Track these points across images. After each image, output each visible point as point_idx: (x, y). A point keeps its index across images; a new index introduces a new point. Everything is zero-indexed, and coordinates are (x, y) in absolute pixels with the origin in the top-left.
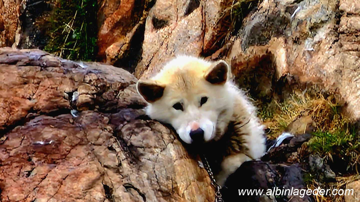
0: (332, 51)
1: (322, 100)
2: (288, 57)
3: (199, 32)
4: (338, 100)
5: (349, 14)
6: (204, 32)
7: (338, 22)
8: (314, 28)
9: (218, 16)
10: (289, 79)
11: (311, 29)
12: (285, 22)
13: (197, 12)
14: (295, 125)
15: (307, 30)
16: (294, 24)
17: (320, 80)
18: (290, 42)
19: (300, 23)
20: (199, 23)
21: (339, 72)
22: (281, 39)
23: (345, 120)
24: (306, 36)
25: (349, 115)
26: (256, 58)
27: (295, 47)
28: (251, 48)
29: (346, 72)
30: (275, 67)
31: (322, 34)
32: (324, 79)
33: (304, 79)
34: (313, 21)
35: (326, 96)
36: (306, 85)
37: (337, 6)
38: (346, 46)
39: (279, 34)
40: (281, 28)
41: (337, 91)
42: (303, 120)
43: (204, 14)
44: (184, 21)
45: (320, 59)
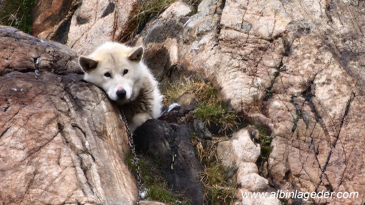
0: (213, 51)
1: (203, 84)
2: (179, 52)
3: (111, 29)
4: (215, 85)
5: (227, 28)
6: (115, 29)
7: (219, 33)
8: (200, 35)
9: (127, 19)
10: (179, 68)
11: (198, 35)
12: (179, 29)
13: (111, 16)
14: (183, 99)
15: (195, 35)
16: (185, 30)
17: (202, 70)
18: (181, 43)
19: (190, 30)
20: (112, 23)
21: (217, 66)
22: (175, 40)
23: (219, 99)
24: (194, 39)
25: (223, 96)
26: (154, 51)
27: (185, 46)
28: (150, 44)
29: (223, 66)
30: (168, 58)
31: (206, 39)
32: (206, 70)
33: (190, 68)
34: (200, 29)
35: (206, 81)
36: (191, 73)
37: (219, 22)
38: (224, 49)
39: (173, 36)
40: (176, 32)
41: (214, 79)
42: (188, 96)
43: (116, 17)
44: (101, 21)
45: (203, 56)
